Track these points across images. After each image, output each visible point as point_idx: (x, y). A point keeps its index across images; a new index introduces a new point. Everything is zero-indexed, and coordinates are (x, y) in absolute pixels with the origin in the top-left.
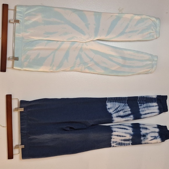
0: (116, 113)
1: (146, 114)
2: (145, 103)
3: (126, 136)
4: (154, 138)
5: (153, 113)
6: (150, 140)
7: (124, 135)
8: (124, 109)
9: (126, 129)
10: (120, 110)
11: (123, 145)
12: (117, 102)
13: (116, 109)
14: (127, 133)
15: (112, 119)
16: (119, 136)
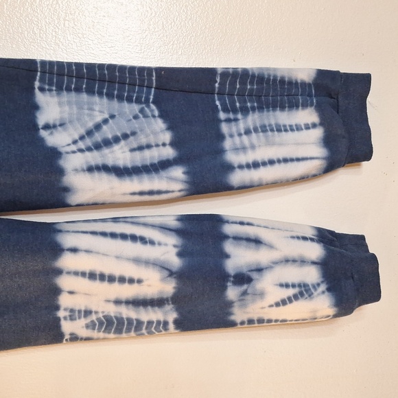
0: (89, 149)
1: (256, 165)
2: (253, 109)
3: (140, 281)
4: (296, 290)
5: (292, 160)
6: (277, 304)
7: (130, 270)
8: (134, 134)
9: (143, 240)
10: (116, 140)
11: (129, 330)
12: (100, 94)
13: (90, 133)
14: (147, 263)
15: (59, 181)
16: (102, 277)
